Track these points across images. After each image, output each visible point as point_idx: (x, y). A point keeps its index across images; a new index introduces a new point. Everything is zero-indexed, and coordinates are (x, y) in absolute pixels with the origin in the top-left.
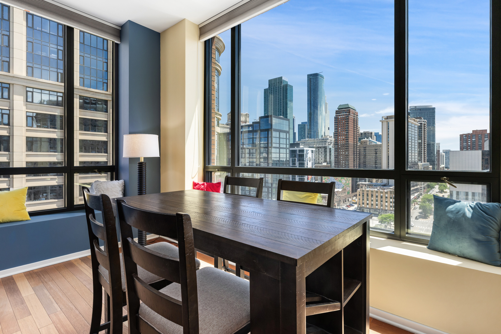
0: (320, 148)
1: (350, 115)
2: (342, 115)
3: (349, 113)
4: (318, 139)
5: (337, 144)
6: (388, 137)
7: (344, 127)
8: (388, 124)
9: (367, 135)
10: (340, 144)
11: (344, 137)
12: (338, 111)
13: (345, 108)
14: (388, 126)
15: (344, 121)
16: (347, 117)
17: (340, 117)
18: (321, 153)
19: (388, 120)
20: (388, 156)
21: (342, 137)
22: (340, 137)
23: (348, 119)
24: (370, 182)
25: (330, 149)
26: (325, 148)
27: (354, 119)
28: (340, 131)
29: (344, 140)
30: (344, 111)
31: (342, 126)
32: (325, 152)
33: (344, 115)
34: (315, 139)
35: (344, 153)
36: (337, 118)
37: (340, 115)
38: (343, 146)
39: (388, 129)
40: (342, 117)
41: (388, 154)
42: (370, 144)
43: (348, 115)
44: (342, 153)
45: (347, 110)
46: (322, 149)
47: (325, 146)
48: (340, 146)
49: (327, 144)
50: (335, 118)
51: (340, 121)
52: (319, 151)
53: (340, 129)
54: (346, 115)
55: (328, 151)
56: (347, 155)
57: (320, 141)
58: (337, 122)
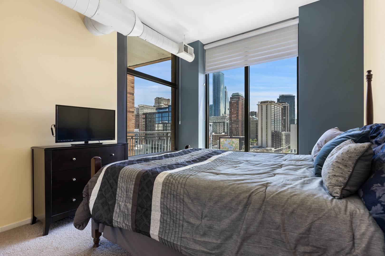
0: (221, 123)
1: (239, 100)
2: (234, 100)
3: (239, 99)
4: (220, 117)
5: (231, 120)
6: (262, 115)
7: (235, 109)
8: (262, 106)
9: (253, 113)
10: (233, 120)
11: (235, 115)
12: (232, 98)
13: (236, 96)
14: (262, 108)
15: (235, 105)
16: (237, 102)
17: (233, 102)
18: (221, 126)
19: (262, 104)
20: (262, 128)
21: (234, 115)
22: (233, 115)
23: (238, 103)
24: (253, 145)
25: (227, 123)
26: (224, 123)
27: (242, 103)
28: (233, 111)
29: (235, 117)
30: (236, 97)
31: (234, 108)
32: (224, 125)
33: (235, 100)
34: (218, 117)
35: (235, 126)
36: (231, 102)
37: (233, 101)
38: (235, 121)
39: (262, 110)
40: (234, 101)
41: (262, 126)
42: (253, 120)
43: (238, 100)
44: (234, 126)
45: (238, 97)
46: (222, 123)
47: (224, 121)
48: (233, 122)
49: (226, 120)
50: (230, 102)
51: (233, 104)
52: (220, 125)
53: (233, 109)
54: (237, 100)
55: (226, 124)
56: (238, 128)
57: (221, 118)
58: (231, 105)
